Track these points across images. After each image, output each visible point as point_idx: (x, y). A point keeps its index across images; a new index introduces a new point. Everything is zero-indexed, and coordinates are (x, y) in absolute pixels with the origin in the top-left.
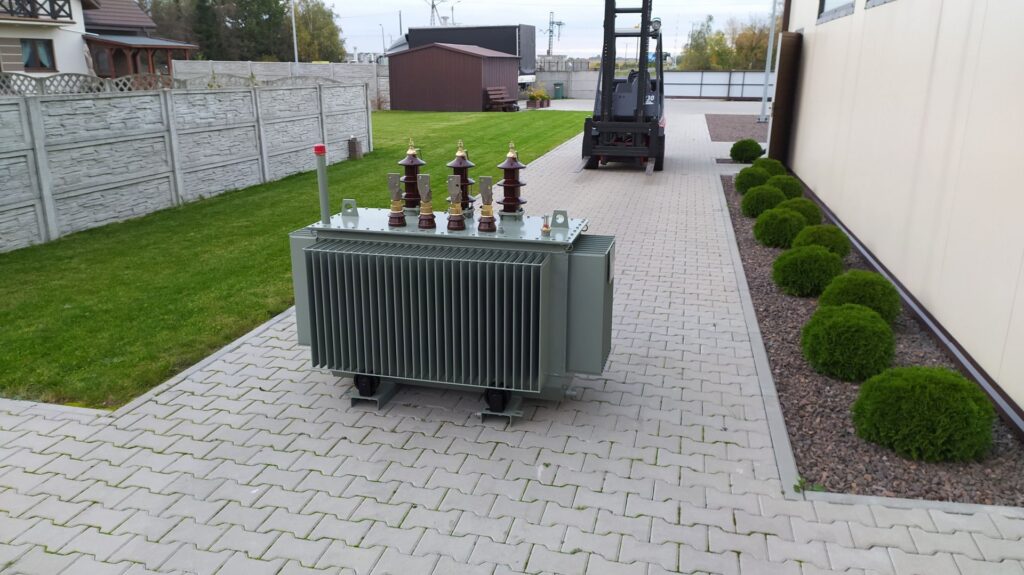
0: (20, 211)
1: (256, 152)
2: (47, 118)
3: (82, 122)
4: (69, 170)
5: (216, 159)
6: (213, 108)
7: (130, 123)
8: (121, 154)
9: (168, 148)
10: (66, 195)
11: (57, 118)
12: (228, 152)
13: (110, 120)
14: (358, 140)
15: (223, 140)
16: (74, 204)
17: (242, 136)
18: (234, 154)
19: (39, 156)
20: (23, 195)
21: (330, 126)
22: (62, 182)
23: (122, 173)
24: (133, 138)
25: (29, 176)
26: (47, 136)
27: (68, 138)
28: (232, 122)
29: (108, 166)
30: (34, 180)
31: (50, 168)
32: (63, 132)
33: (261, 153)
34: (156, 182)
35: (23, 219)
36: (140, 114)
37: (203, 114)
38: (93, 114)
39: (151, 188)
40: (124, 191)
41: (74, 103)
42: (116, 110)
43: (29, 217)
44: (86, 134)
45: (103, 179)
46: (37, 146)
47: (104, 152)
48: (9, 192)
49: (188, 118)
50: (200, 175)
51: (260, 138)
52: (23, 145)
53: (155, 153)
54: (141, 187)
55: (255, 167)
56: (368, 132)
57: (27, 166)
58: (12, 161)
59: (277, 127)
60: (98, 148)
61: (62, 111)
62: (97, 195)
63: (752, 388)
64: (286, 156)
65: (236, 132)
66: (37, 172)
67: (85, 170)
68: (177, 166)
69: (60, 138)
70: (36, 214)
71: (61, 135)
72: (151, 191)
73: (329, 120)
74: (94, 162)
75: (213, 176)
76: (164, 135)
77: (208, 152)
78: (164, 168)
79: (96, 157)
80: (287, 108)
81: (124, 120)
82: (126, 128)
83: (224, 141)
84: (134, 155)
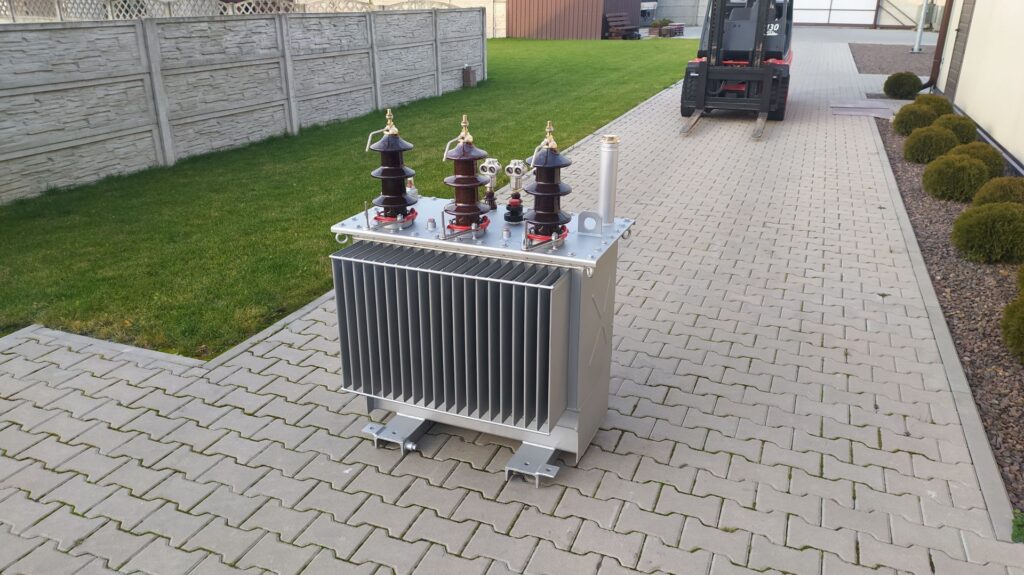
0: (138, 137)
1: (369, 80)
2: (163, 41)
3: (197, 46)
4: (184, 96)
5: (330, 87)
6: (327, 33)
7: (246, 48)
8: (237, 80)
9: (283, 75)
10: (182, 121)
11: (173, 41)
12: (341, 80)
13: (225, 45)
14: (473, 69)
15: (337, 67)
16: (191, 131)
17: (357, 64)
18: (348, 82)
19: (155, 80)
20: (141, 120)
21: (444, 54)
22: (178, 108)
23: (237, 100)
24: (248, 63)
25: (146, 101)
26: (163, 60)
27: (184, 62)
28: (346, 48)
29: (224, 92)
30: (151, 106)
31: (167, 93)
32: (179, 56)
33: (375, 82)
34: (271, 110)
35: (141, 145)
36: (255, 38)
37: (317, 40)
38: (208, 37)
39: (266, 116)
40: (239, 119)
41: (190, 25)
42: (232, 34)
43: (147, 142)
44: (202, 58)
45: (219, 106)
46: (154, 70)
47: (219, 77)
48: (126, 117)
49: (303, 44)
50: (315, 103)
51: (374, 66)
52: (141, 69)
53: (271, 80)
54: (256, 115)
55: (368, 96)
56: (483, 61)
57: (144, 91)
58: (129, 85)
59: (391, 54)
60: (213, 74)
61: (178, 34)
62: (213, 122)
63: (937, 381)
64: (400, 85)
65: (350, 59)
66: (154, 98)
67: (200, 95)
68: (292, 94)
69: (175, 62)
70: (153, 141)
71: (177, 59)
72: (266, 119)
73: (444, 48)
74: (210, 88)
75: (327, 105)
76: (278, 61)
77: (322, 80)
78: (279, 96)
79: (213, 83)
80: (401, 34)
81: (239, 45)
82: (241, 52)
83: (338, 69)
84: (249, 82)
